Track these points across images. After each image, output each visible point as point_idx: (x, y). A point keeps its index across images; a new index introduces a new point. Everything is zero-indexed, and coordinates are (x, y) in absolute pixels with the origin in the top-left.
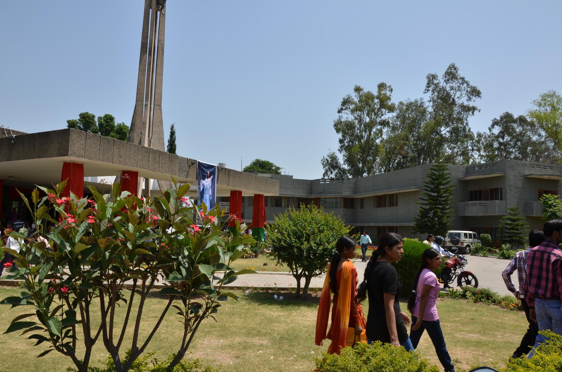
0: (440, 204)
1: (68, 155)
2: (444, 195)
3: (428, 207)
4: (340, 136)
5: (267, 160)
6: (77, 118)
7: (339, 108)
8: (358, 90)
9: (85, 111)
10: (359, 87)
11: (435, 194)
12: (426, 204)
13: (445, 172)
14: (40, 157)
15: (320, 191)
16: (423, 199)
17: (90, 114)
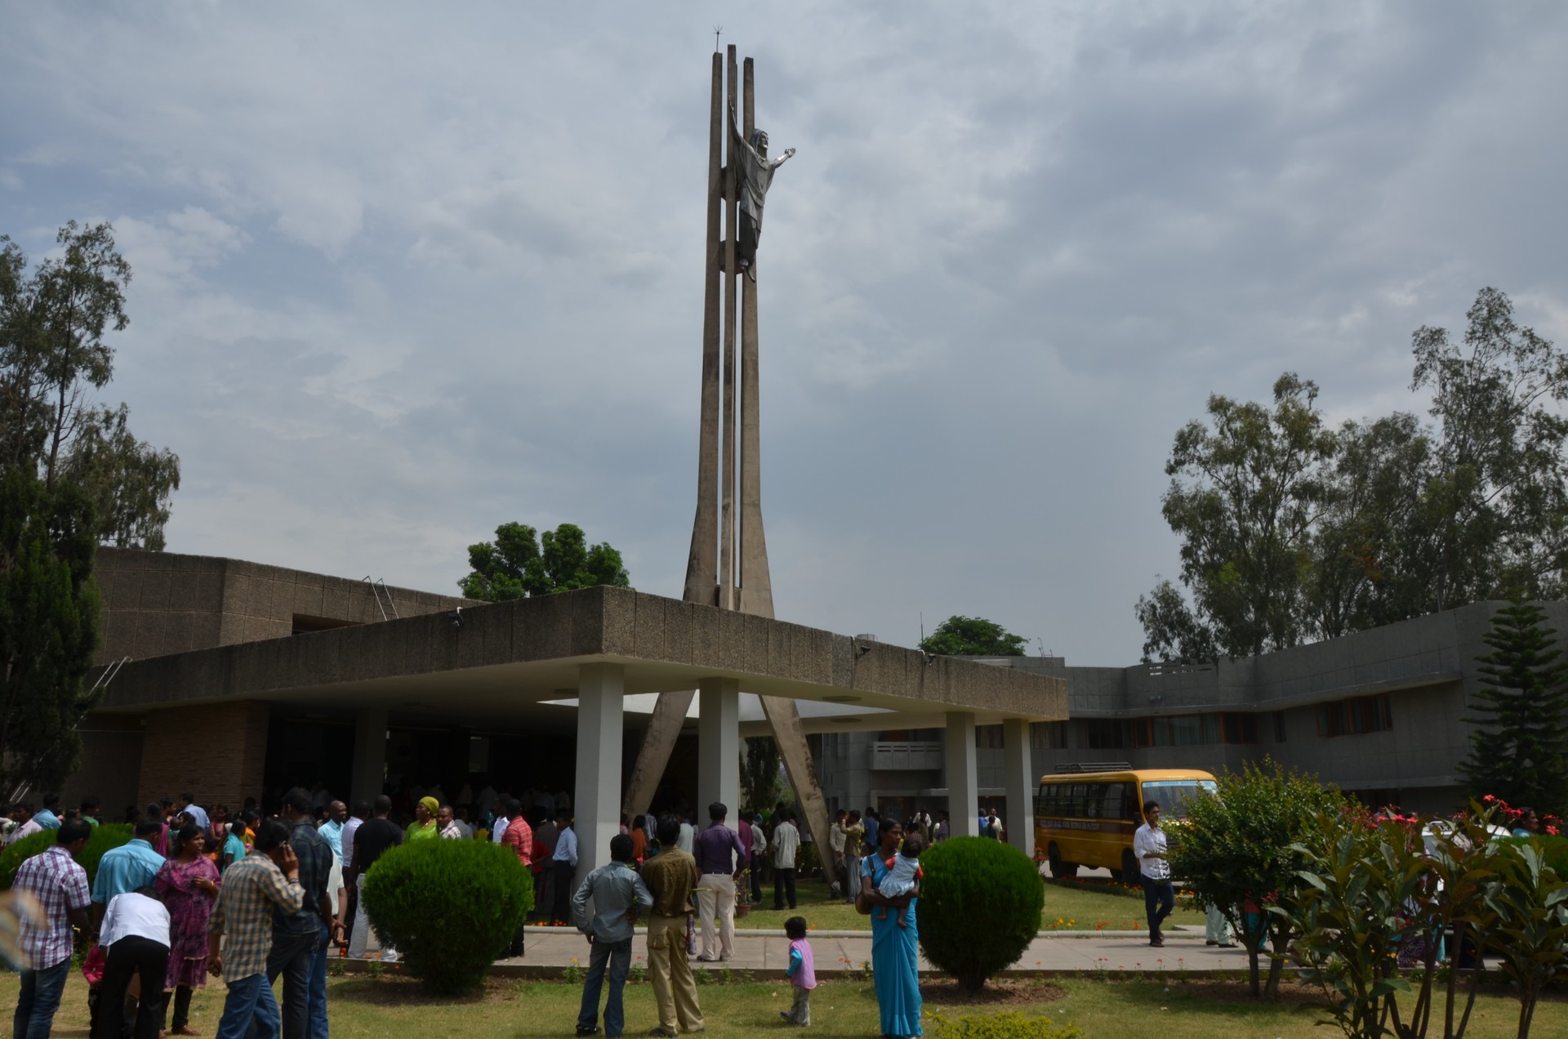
0: (1535, 719)
1: (600, 650)
2: (1546, 692)
3: (1498, 730)
4: (1181, 538)
5: (983, 618)
6: (490, 538)
7: (1169, 461)
8: (1218, 406)
9: (510, 521)
10: (1222, 399)
11: (1518, 692)
12: (1492, 722)
13: (1541, 626)
14: (527, 658)
15: (1152, 698)
16: (1480, 708)
17: (522, 527)
